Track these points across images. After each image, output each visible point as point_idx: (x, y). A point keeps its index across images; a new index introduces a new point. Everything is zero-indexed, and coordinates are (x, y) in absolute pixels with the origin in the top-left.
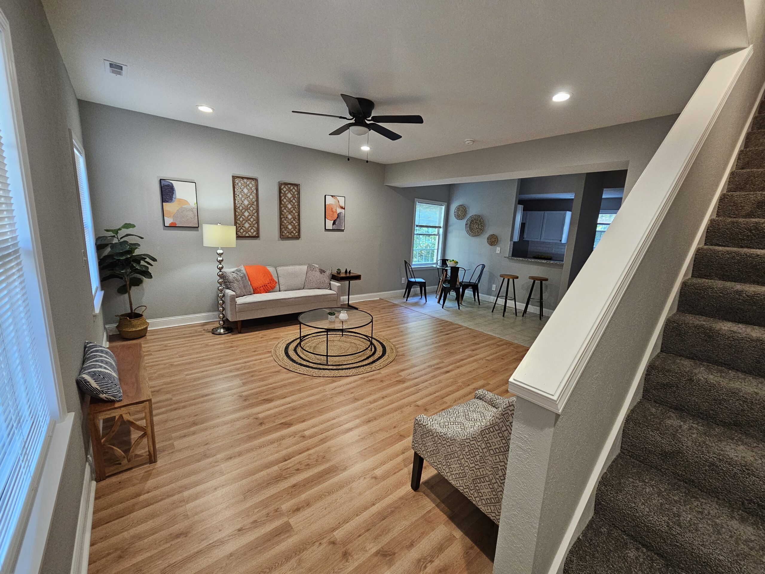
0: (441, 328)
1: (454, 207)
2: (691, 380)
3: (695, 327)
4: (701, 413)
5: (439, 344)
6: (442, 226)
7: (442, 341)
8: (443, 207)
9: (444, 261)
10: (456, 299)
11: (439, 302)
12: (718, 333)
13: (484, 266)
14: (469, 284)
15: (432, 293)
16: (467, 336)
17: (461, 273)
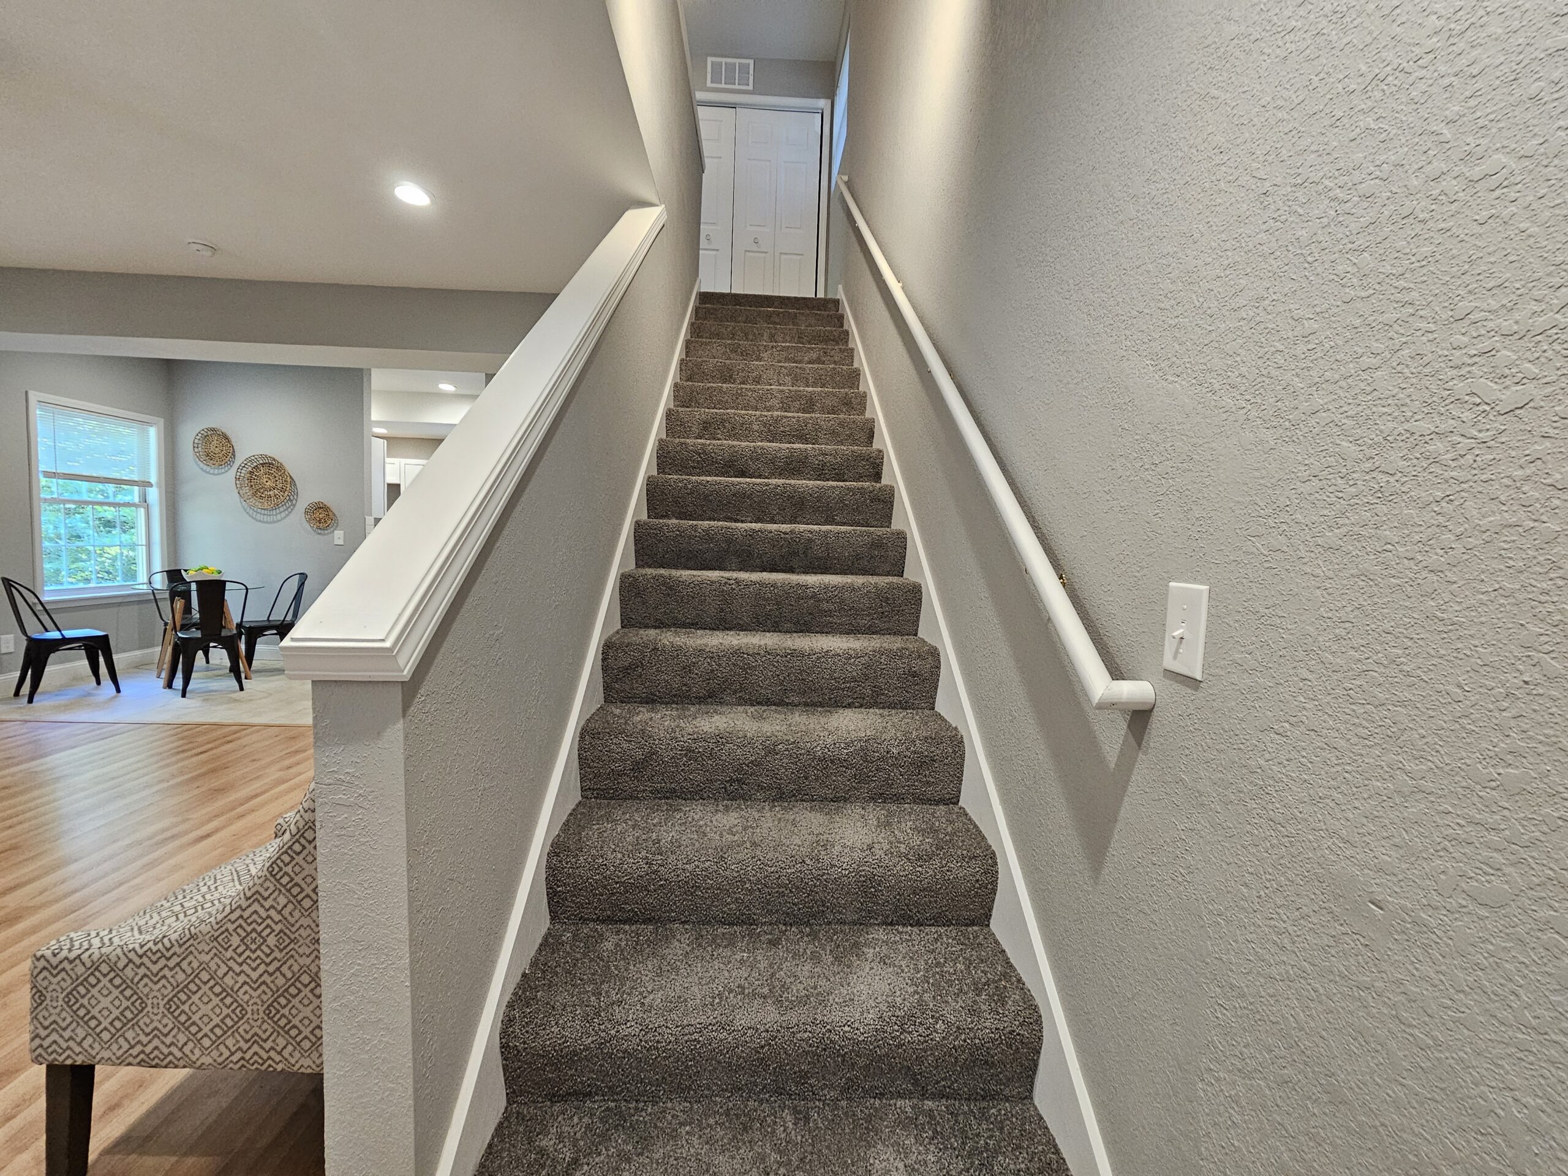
0: (181, 742)
1: (189, 432)
2: (655, 649)
3: (654, 578)
4: (675, 696)
5: (172, 782)
6: (153, 479)
7: (182, 773)
8: (152, 432)
9: (174, 576)
10: (231, 671)
11: (169, 685)
12: (679, 582)
13: (303, 577)
14: (267, 623)
15: (139, 666)
16: (271, 741)
17: (233, 600)
